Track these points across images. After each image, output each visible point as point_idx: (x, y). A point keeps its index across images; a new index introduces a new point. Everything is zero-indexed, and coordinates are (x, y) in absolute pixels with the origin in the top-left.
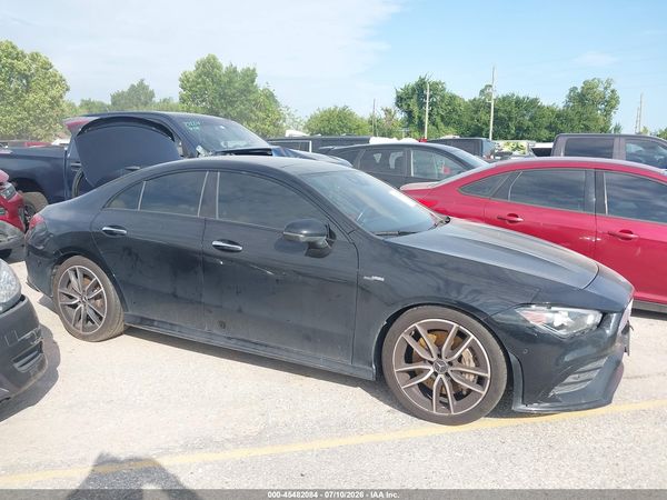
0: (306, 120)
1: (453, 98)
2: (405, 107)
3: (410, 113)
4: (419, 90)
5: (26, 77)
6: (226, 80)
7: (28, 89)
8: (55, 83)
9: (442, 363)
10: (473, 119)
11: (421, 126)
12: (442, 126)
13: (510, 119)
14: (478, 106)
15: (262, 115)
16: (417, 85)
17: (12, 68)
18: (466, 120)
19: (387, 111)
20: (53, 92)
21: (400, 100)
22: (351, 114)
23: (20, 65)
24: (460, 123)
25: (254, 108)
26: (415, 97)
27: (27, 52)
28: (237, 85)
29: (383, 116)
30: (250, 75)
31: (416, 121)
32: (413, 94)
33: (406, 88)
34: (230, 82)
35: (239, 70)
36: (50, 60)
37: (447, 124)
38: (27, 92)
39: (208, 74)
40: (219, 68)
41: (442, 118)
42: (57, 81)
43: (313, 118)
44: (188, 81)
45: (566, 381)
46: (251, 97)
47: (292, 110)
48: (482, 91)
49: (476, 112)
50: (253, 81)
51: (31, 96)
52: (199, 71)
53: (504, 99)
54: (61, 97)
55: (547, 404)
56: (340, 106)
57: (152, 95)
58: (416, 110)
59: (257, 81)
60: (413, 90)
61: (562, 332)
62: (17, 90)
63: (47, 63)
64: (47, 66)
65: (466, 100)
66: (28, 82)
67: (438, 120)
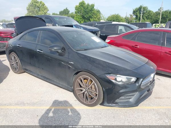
0: (107, 18)
1: (150, 11)
2: (135, 14)
3: (137, 16)
4: (140, 9)
5: (39, 7)
6: (86, 7)
7: (39, 10)
8: (45, 9)
9: (87, 88)
10: (155, 17)
11: (140, 19)
12: (146, 19)
13: (167, 17)
14: (157, 14)
15: (95, 16)
16: (139, 8)
17: (36, 5)
18: (153, 18)
19: (131, 15)
20: (45, 11)
21: (134, 12)
22: (119, 16)
23: (38, 5)
24: (151, 19)
25: (93, 15)
26: (139, 11)
27: (39, 1)
28: (89, 9)
29: (130, 17)
30: (93, 6)
31: (138, 18)
32: (138, 10)
33: (136, 9)
34: (87, 8)
35: (90, 4)
36: (44, 3)
37: (147, 19)
38: (39, 11)
39: (82, 6)
40: (85, 4)
41: (146, 17)
42: (46, 9)
43: (109, 17)
44: (77, 8)
45: (120, 98)
46: (93, 12)
47: (103, 15)
48: (159, 9)
49: (157, 15)
50: (93, 7)
51: (40, 12)
52: (80, 5)
53: (166, 11)
54: (47, 12)
55: (114, 104)
56: (117, 14)
57: (69, 11)
58: (138, 15)
59: (94, 7)
60: (138, 9)
61: (120, 83)
62: (37, 11)
63: (44, 4)
64: (44, 5)
65: (154, 12)
66: (39, 9)
67: (145, 18)
